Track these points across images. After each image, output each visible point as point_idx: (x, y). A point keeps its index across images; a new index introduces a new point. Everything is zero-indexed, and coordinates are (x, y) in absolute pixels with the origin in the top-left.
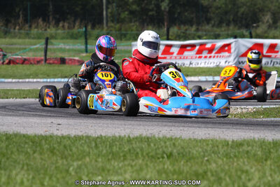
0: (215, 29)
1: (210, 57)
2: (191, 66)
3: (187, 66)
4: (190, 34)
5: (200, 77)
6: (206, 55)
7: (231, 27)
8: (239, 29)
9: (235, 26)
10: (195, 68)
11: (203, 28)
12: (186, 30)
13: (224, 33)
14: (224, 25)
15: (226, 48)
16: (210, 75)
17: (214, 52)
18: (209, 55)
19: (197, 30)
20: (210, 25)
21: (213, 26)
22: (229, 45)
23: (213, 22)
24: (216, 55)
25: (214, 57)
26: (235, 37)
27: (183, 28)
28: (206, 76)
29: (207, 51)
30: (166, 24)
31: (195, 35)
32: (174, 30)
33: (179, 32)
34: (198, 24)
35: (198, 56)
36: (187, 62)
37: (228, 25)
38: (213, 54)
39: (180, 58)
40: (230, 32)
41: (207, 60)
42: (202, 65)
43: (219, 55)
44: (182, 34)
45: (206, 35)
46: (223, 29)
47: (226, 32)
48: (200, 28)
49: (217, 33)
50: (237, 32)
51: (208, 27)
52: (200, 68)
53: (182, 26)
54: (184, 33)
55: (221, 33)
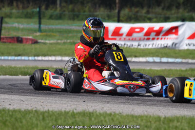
0: (165, 11)
1: (158, 39)
2: (139, 47)
3: (136, 47)
4: (141, 16)
5: (147, 58)
6: (154, 37)
7: (181, 10)
8: (188, 12)
9: (185, 9)
10: (143, 50)
11: (154, 10)
12: (137, 12)
13: (173, 16)
14: (174, 8)
15: (174, 31)
16: (157, 56)
17: (162, 34)
18: (156, 37)
19: (148, 12)
20: (161, 8)
21: (163, 9)
22: (176, 28)
23: (163, 5)
24: (164, 37)
25: (161, 39)
26: (183, 20)
27: (134, 10)
28: (153, 56)
29: (155, 33)
30: (117, 5)
31: (145, 17)
32: (125, 12)
33: (130, 14)
34: (149, 7)
35: (146, 37)
36: (135, 44)
37: (178, 7)
38: (160, 37)
39: (129, 39)
40: (180, 15)
41: (155, 42)
42: (150, 47)
43: (167, 37)
44: (133, 16)
45: (156, 17)
46: (173, 12)
47: (176, 15)
48: (150, 10)
49: (167, 16)
50: (187, 15)
51: (158, 10)
52: (148, 49)
53: (133, 8)
54: (134, 15)
55: (171, 16)
